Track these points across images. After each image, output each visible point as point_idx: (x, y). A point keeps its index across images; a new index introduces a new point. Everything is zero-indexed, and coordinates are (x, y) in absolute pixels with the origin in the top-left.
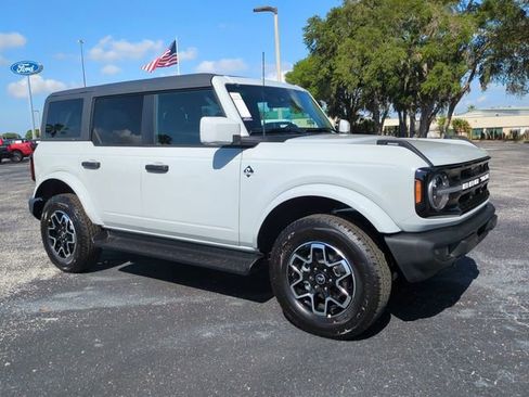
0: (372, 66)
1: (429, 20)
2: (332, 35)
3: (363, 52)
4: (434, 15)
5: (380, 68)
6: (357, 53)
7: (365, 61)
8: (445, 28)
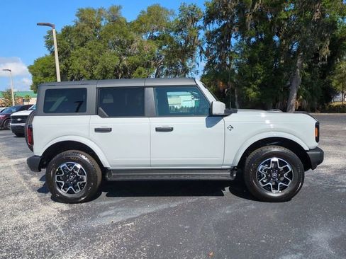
0: (99, 66)
1: (132, 42)
2: (66, 43)
3: (92, 57)
4: (136, 39)
5: (105, 67)
6: (89, 57)
7: (94, 62)
8: (140, 48)
